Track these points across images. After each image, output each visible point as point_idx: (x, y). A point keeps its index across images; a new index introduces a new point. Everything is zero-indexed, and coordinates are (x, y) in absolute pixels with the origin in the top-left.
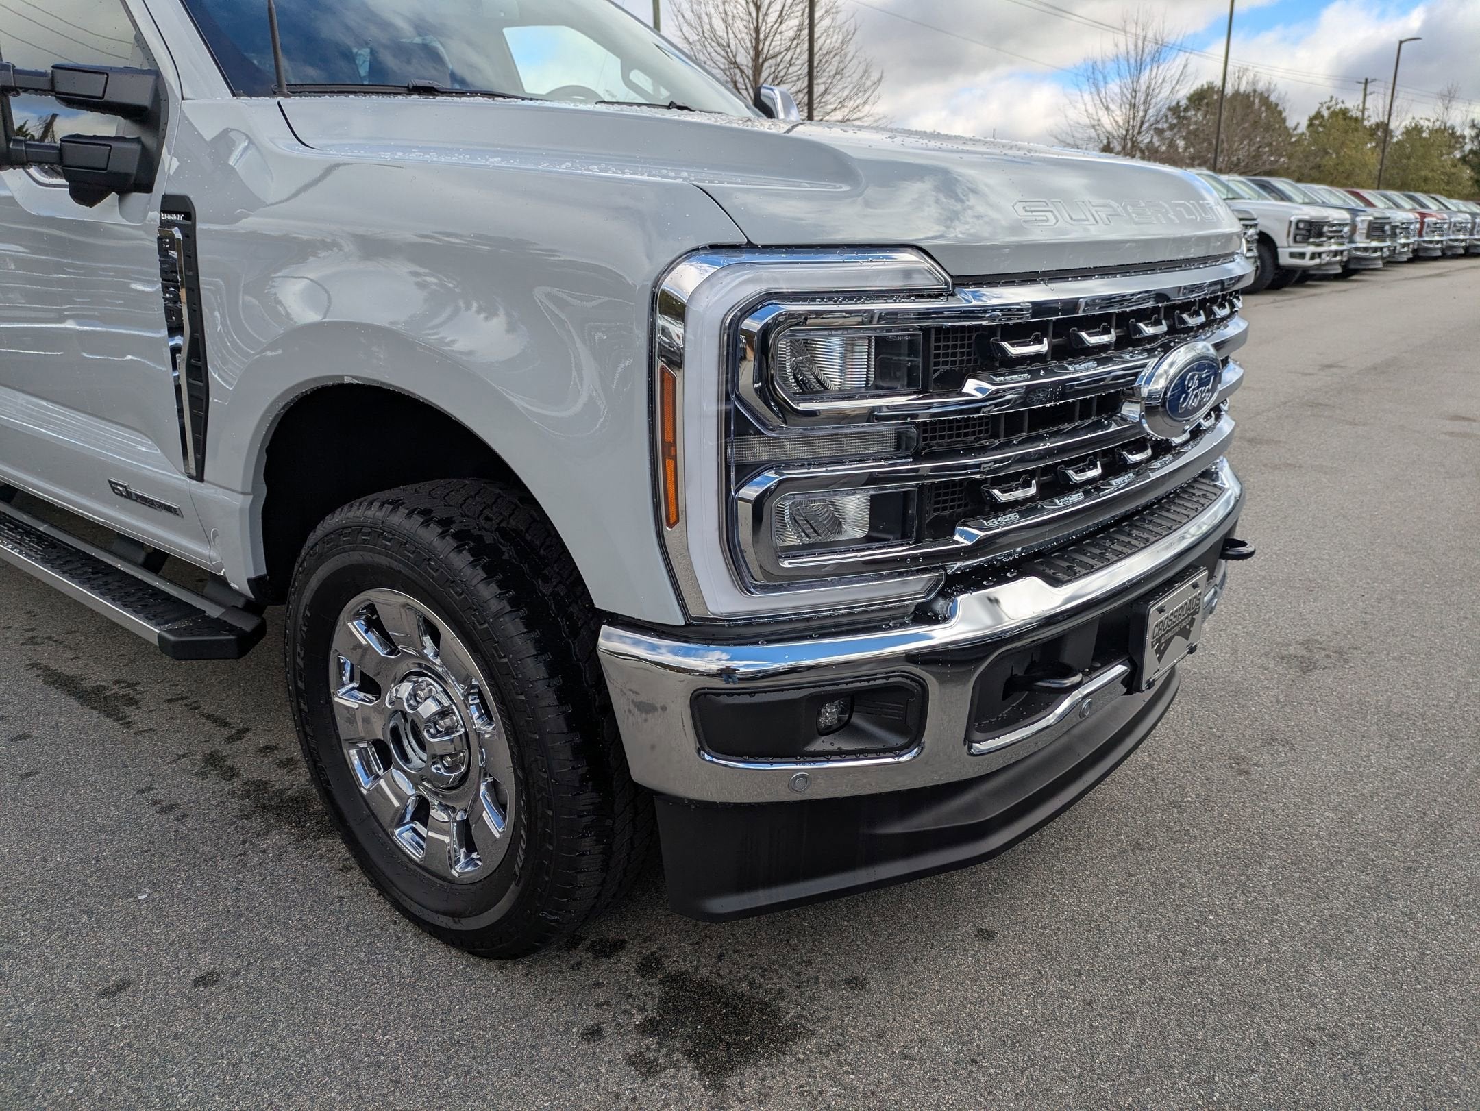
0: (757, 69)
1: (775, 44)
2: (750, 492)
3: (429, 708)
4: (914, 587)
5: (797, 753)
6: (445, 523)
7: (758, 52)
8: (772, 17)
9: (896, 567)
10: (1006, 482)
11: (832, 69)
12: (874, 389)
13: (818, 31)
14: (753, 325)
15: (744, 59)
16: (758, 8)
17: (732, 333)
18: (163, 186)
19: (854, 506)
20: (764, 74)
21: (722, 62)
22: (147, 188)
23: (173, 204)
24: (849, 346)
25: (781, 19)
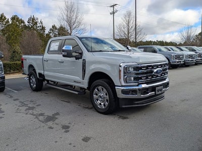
0: (128, 34)
1: (131, 31)
2: (125, 77)
3: (102, 95)
4: (137, 84)
5: (128, 94)
7: (128, 32)
8: (131, 27)
9: (135, 82)
10: (143, 77)
11: (139, 34)
12: (133, 71)
13: (137, 29)
16: (128, 26)
17: (124, 67)
18: (83, 58)
19: (132, 78)
21: (123, 33)
22: (81, 59)
23: (83, 60)
24: (132, 68)
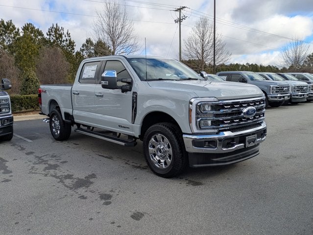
1: (206, 48)
2: (199, 120)
3: (162, 147)
4: (216, 131)
5: (203, 147)
6: (166, 126)
7: (203, 50)
8: (206, 42)
9: (213, 128)
10: (226, 120)
11: (220, 53)
12: (211, 111)
13: (216, 45)
14: (199, 104)
15: (200, 51)
16: (203, 41)
17: (197, 105)
18: (133, 90)
19: (210, 122)
20: (204, 54)
21: (195, 52)
22: (131, 91)
23: (134, 93)
24: (208, 107)
25: (208, 43)
